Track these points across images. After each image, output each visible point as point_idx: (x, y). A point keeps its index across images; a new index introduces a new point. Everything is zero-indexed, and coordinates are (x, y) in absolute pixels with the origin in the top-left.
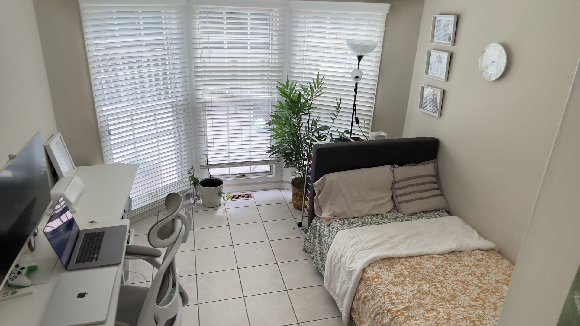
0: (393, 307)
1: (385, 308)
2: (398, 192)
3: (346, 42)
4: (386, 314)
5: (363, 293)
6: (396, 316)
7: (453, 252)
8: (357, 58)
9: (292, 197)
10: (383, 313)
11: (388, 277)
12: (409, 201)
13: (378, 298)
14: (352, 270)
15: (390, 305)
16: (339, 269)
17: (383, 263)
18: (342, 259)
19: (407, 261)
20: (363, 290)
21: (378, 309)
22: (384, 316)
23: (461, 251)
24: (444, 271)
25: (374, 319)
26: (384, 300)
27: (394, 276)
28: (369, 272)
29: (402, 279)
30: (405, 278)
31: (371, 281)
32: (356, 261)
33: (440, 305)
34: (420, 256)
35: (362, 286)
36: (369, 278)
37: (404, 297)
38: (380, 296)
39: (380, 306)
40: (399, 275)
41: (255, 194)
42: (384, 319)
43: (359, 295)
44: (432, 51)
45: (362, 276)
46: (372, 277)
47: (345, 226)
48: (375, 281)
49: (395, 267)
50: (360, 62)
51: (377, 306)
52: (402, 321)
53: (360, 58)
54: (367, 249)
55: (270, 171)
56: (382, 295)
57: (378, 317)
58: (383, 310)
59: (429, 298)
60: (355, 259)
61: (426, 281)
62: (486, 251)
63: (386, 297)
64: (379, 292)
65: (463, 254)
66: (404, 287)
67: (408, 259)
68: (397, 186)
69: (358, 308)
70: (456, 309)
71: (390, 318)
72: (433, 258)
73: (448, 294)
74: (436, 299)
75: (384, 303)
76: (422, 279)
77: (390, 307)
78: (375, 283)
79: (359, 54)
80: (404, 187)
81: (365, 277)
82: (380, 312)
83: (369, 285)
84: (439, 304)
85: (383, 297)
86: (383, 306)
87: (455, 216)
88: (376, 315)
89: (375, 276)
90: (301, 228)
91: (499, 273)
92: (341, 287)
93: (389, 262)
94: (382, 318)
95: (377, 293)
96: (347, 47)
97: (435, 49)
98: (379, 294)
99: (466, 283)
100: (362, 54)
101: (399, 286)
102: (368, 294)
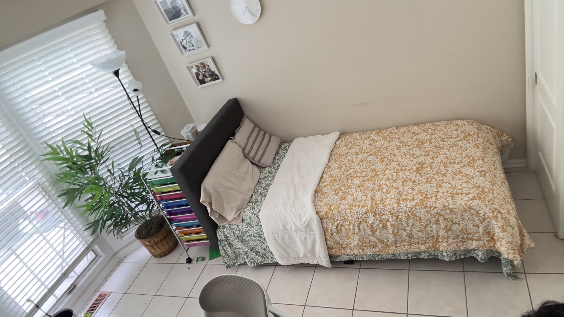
0: (365, 208)
1: (362, 214)
2: (252, 155)
3: (90, 65)
4: (366, 216)
5: (331, 227)
6: (375, 210)
7: (330, 155)
8: (114, 75)
9: (149, 252)
10: (363, 219)
11: (334, 199)
12: (263, 155)
13: (349, 215)
14: (309, 222)
15: (363, 209)
16: (290, 237)
17: (317, 197)
18: (287, 227)
19: (323, 182)
20: (330, 224)
21: (357, 221)
22: (366, 220)
23: (332, 150)
24: (346, 166)
25: (360, 230)
26: (355, 211)
27: (335, 195)
28: (321, 210)
29: (340, 192)
30: (341, 190)
31: (331, 212)
32: (302, 215)
33: (378, 180)
34: (323, 173)
35: (326, 223)
36: (327, 212)
37: (360, 197)
38: (350, 212)
39: (357, 217)
40: (336, 192)
41: (105, 289)
42: (368, 222)
43: (329, 231)
44: (173, 32)
45: (319, 217)
46: (328, 210)
47: (256, 207)
48: (333, 209)
49: (326, 192)
50: (119, 77)
51: (354, 220)
52: (383, 208)
53: (116, 73)
54: (295, 201)
55: (97, 255)
56: (349, 210)
57: (361, 226)
58: (361, 218)
59: (368, 184)
60: (300, 214)
61: (350, 179)
62: (339, 138)
63: (354, 208)
64: (346, 211)
65: (336, 151)
66: (349, 194)
67: (322, 181)
68: (247, 151)
69: (336, 241)
70: (385, 173)
71: (372, 215)
72: (329, 167)
73: (369, 172)
74: (371, 181)
75: (358, 212)
76: (347, 180)
77: (365, 210)
78: (335, 210)
79: (113, 70)
80: (252, 148)
81: (323, 215)
82: (361, 221)
83: (332, 215)
84: (376, 181)
85: (352, 211)
86: (359, 215)
87: (294, 140)
88: (359, 227)
89: (329, 207)
90: (194, 262)
91: (363, 141)
92: (305, 245)
93: (318, 193)
94: (366, 222)
95: (345, 213)
96: (95, 70)
97: (174, 29)
98: (347, 212)
99: (363, 160)
100: (116, 69)
101: (347, 197)
102: (337, 222)
